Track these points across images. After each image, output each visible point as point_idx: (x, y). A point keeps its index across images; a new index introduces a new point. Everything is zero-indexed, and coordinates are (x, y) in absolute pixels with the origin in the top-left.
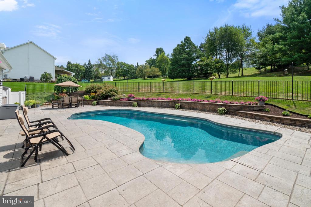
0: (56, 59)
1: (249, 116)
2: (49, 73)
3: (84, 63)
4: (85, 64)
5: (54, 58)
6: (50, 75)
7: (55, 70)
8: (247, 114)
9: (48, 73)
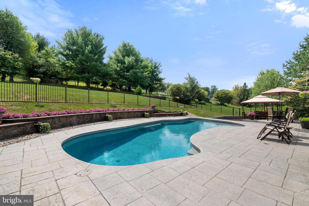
1: (158, 115)
8: (157, 115)
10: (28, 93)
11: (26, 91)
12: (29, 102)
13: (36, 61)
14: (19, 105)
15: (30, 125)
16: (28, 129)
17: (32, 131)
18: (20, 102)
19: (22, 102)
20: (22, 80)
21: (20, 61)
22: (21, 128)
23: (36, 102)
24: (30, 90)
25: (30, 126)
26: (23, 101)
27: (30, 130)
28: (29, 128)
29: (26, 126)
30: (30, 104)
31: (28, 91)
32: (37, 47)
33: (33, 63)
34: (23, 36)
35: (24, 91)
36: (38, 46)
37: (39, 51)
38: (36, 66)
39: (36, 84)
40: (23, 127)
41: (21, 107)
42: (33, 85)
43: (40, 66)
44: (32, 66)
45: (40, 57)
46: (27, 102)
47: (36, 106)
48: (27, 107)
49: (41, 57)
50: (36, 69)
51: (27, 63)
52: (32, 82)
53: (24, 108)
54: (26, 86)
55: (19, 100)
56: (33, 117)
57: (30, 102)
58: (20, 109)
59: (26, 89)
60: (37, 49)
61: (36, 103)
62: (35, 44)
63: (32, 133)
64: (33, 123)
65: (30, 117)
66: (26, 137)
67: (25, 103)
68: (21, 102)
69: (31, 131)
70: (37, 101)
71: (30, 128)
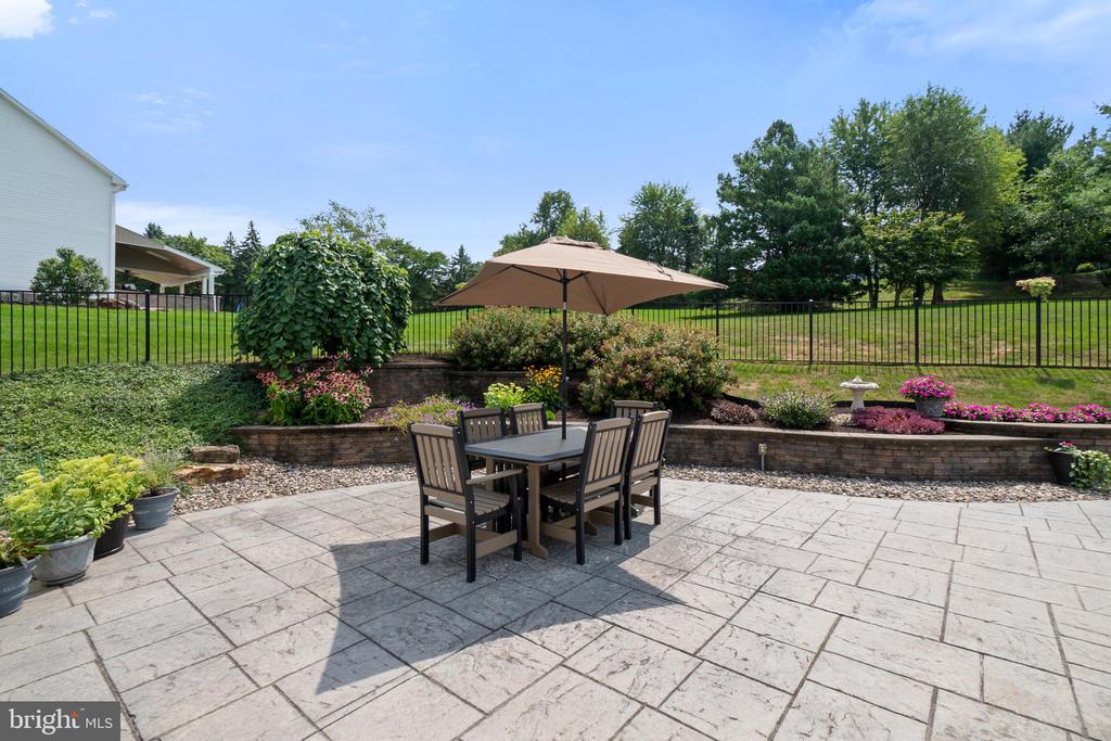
0: (125, 187)
2: (88, 256)
3: (225, 238)
4: (231, 242)
5: (114, 181)
6: (90, 265)
7: (117, 244)
9: (81, 258)
10: (1002, 336)
11: (994, 330)
12: (1014, 366)
13: (1016, 218)
14: (981, 375)
15: (1029, 448)
16: (1024, 461)
17: (1035, 473)
18: (983, 365)
19: (991, 366)
20: (968, 294)
21: (968, 234)
22: (1001, 453)
23: (1039, 365)
24: (1010, 324)
25: (1031, 454)
26: (993, 363)
27: (1031, 466)
28: (1025, 457)
29: (1017, 449)
30: (1018, 375)
31: (1002, 329)
32: (1020, 165)
33: (1006, 228)
34: (973, 148)
35: (987, 329)
36: (1025, 159)
37: (1025, 180)
38: (1019, 235)
39: (1038, 300)
40: (1006, 454)
41: (990, 383)
42: (1025, 305)
43: (1032, 232)
44: (1000, 240)
45: (1030, 199)
46: (1005, 366)
47: (1042, 381)
48: (1007, 385)
49: (1035, 198)
50: (1015, 248)
51: (986, 234)
52: (1024, 296)
53: (1001, 386)
54: (994, 313)
55: (979, 361)
56: (1038, 422)
57: (1017, 367)
58: (989, 391)
59: (994, 320)
60: (1021, 172)
61: (1039, 370)
62: (1014, 158)
63: (1037, 480)
64: (1042, 445)
65: (1025, 420)
66: (1017, 487)
67: (998, 369)
68: (986, 365)
69: (1032, 470)
70: (1043, 363)
71: (1028, 460)
